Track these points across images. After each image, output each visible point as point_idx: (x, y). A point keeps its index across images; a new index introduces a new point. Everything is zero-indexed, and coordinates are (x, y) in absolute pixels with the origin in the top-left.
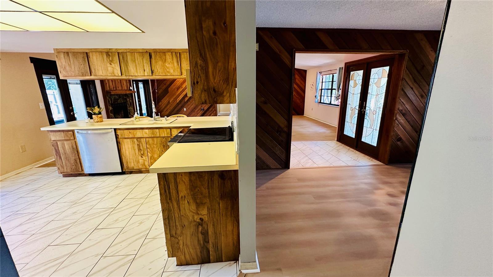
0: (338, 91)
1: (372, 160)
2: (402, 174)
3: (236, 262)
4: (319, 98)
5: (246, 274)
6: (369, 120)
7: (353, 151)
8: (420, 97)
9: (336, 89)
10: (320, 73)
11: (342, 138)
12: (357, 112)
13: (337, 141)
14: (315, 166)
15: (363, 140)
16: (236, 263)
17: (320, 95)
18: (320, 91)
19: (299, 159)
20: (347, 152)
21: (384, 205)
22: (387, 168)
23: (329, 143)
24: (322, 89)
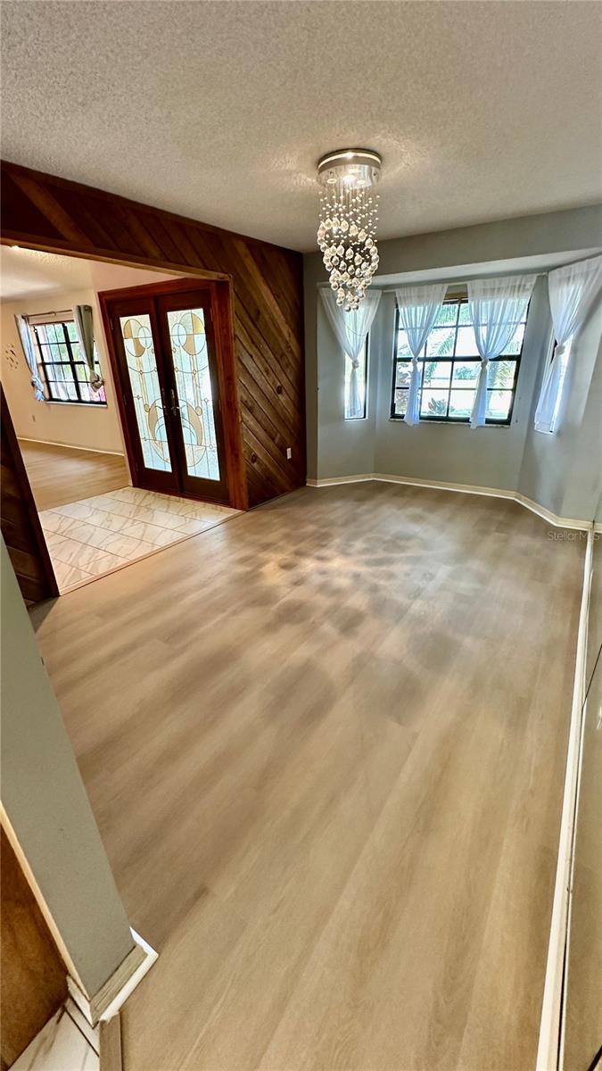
0: (92, 368)
1: (221, 510)
2: (276, 521)
3: (65, 1010)
4: (43, 387)
5: (119, 1010)
6: (192, 429)
7: (179, 502)
8: (265, 374)
9: (86, 361)
10: (23, 317)
11: (145, 479)
12: (160, 413)
13: (134, 486)
14: (121, 562)
15: (191, 472)
16: (65, 1013)
17: (44, 379)
18: (41, 368)
19: (71, 560)
20: (169, 506)
21: (289, 590)
22: (253, 517)
23: (119, 495)
24: (44, 364)
